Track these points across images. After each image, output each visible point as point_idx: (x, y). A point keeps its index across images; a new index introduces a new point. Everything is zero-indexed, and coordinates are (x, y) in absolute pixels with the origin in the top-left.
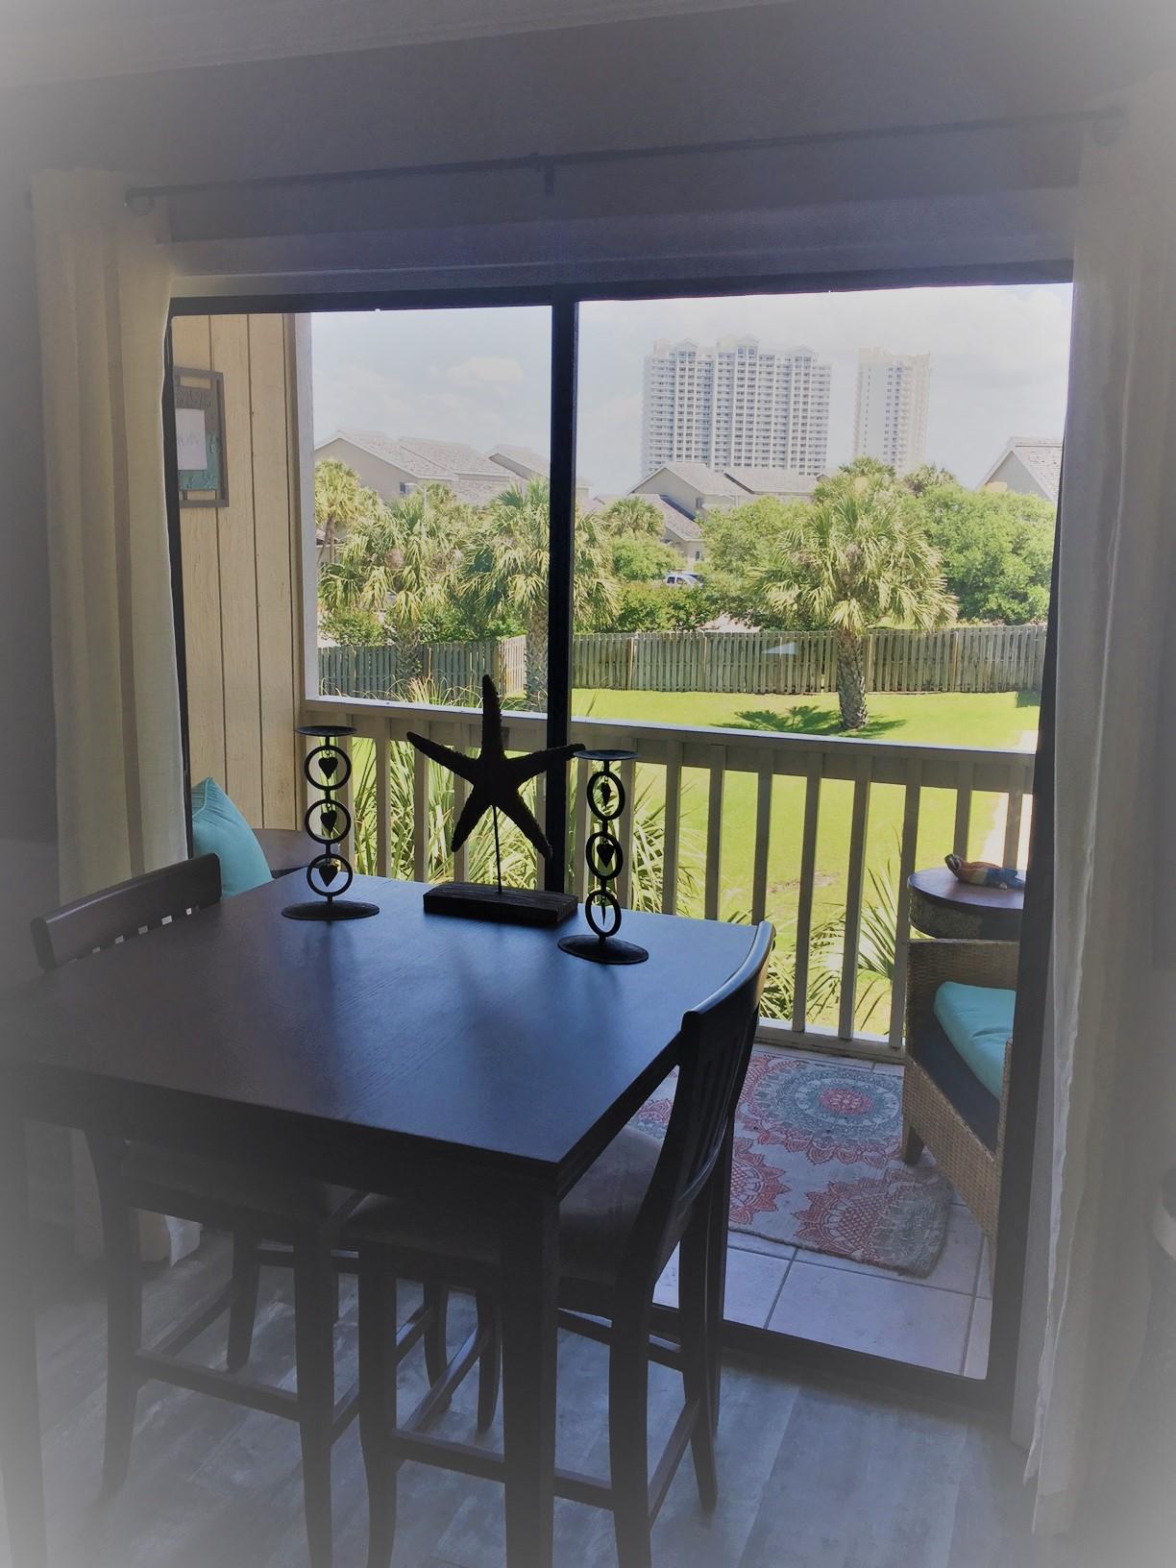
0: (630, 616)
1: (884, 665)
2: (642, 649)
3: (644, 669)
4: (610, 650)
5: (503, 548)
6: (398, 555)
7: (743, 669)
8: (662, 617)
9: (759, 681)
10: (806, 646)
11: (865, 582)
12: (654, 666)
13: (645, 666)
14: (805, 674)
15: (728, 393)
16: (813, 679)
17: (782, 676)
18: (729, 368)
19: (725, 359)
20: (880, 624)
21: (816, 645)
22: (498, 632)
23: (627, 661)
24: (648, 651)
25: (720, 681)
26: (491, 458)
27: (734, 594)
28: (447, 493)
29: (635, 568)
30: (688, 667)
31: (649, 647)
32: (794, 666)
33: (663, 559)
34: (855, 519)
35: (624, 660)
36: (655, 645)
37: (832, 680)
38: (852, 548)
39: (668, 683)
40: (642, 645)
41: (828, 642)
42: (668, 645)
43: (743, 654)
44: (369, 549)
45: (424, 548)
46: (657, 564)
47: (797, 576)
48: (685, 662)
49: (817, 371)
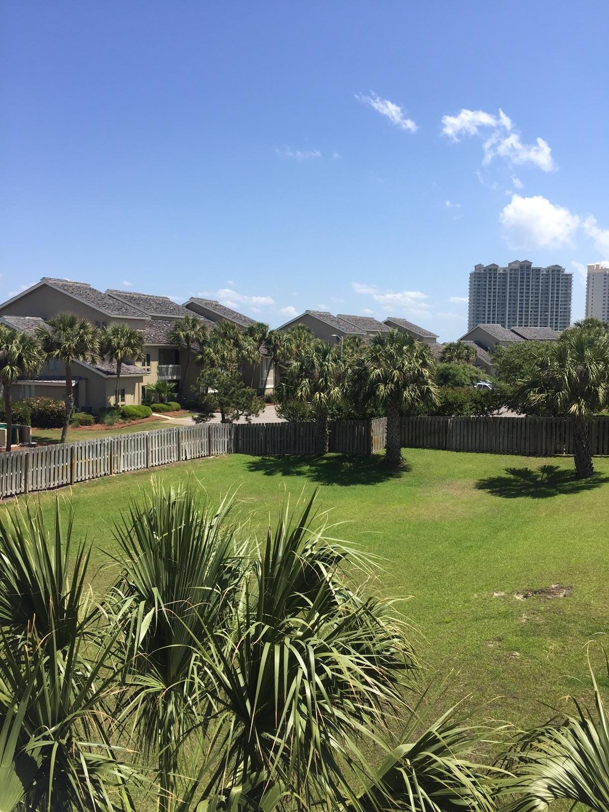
0: (448, 407)
1: (603, 439)
2: (455, 426)
3: (456, 438)
4: (436, 426)
5: (372, 368)
6: (317, 372)
7: (515, 439)
8: (467, 407)
9: (525, 446)
10: (554, 426)
11: (590, 389)
12: (462, 436)
13: (456, 435)
14: (553, 443)
15: (515, 289)
16: (558, 446)
17: (539, 444)
18: (515, 276)
19: (513, 272)
20: (600, 414)
21: (560, 426)
22: (372, 415)
23: (446, 433)
24: (458, 427)
25: (501, 446)
26: (385, 323)
27: (509, 394)
28: (360, 340)
29: (457, 380)
30: (482, 437)
31: (458, 425)
32: (546, 438)
33: (474, 375)
34: (583, 352)
35: (444, 432)
36: (462, 423)
37: (570, 447)
38: (580, 367)
39: (470, 446)
40: (455, 424)
41: (567, 425)
42: (470, 424)
43: (515, 430)
44: (301, 369)
45: (330, 368)
46: (470, 378)
47: (546, 385)
48: (480, 433)
49: (564, 277)
